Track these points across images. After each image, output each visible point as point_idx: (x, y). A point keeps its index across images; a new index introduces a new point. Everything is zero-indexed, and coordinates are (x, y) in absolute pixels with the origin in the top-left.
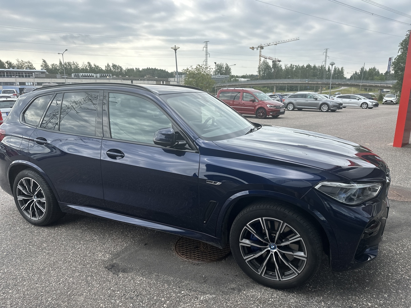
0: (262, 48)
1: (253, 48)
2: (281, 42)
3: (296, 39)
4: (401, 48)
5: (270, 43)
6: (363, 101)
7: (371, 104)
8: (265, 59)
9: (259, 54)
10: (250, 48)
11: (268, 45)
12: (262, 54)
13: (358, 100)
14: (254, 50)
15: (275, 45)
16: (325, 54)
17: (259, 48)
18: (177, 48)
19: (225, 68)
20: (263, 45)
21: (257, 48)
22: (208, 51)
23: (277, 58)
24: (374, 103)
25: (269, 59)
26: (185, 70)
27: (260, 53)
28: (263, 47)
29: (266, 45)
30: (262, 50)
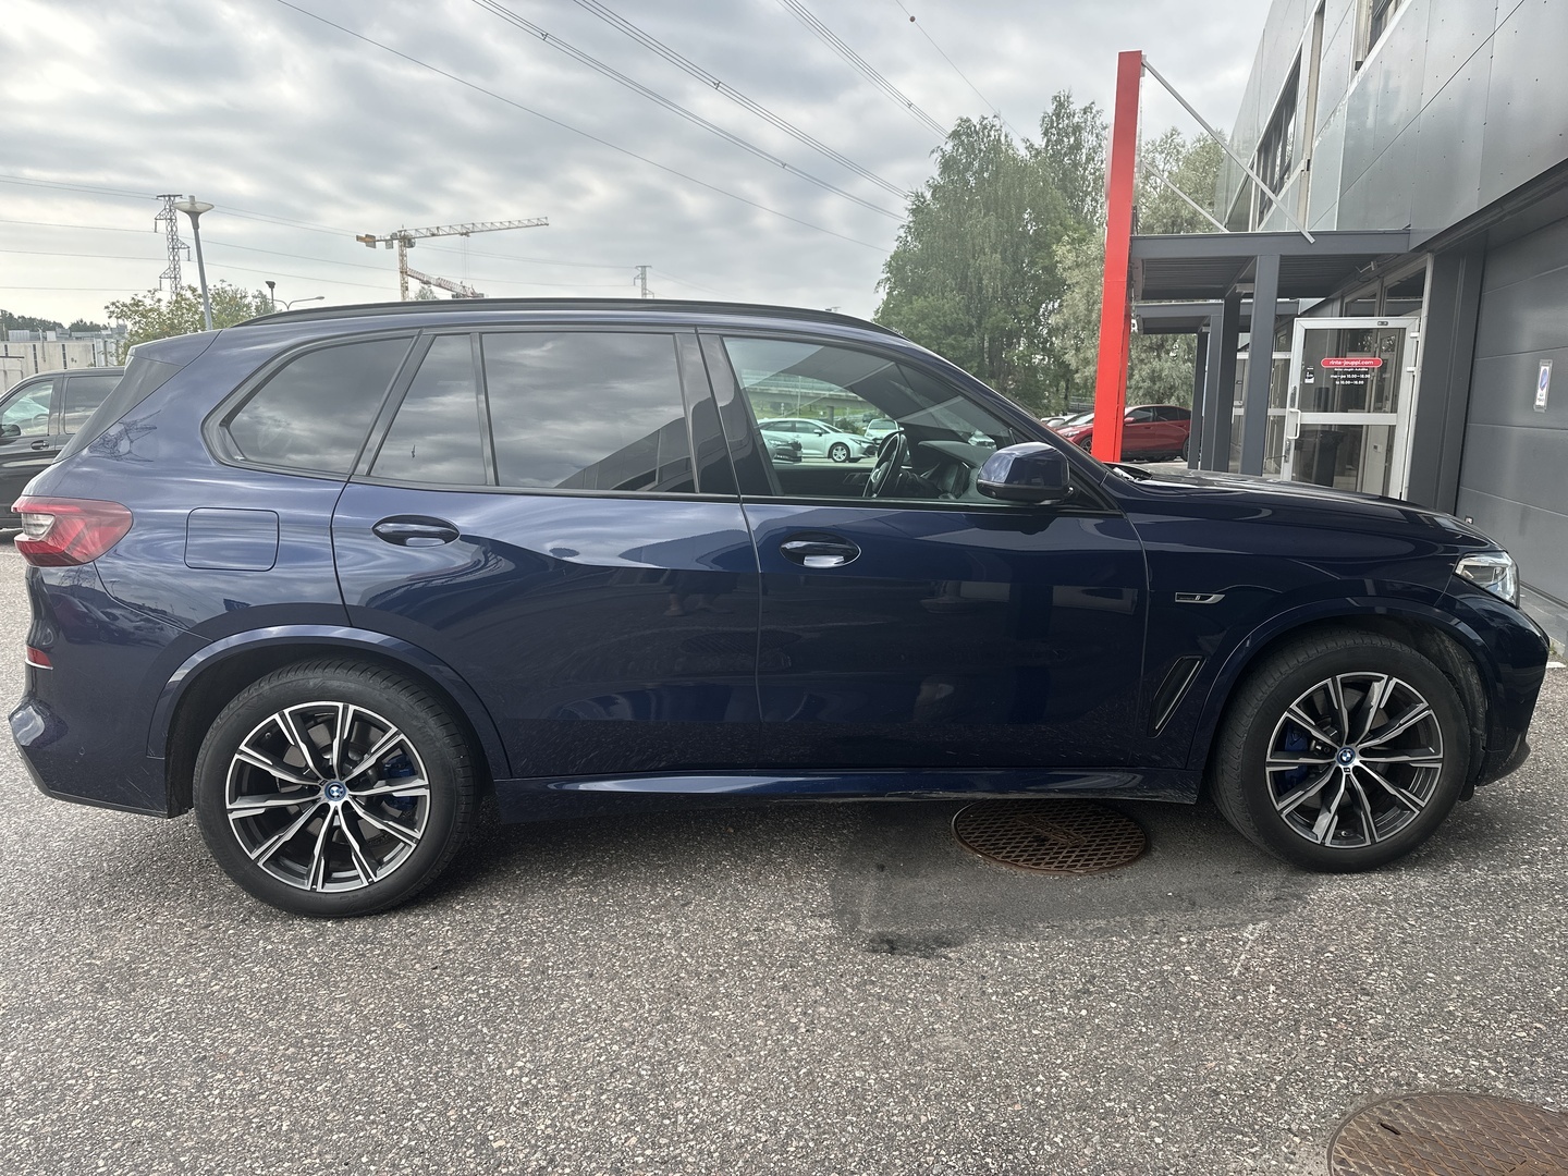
0: (407, 241)
1: (370, 241)
2: (480, 226)
3: (535, 222)
4: (888, 279)
5: (438, 228)
6: (833, 437)
7: (856, 446)
8: (426, 286)
9: (398, 265)
10: (358, 238)
11: (433, 235)
12: (411, 265)
13: (820, 435)
14: (375, 247)
15: (462, 234)
16: (639, 282)
17: (396, 242)
18: (199, 207)
19: (257, 308)
20: (413, 233)
21: (386, 241)
22: (179, 233)
23: (468, 285)
24: (865, 446)
25: (440, 286)
26: (124, 305)
27: (402, 261)
28: (409, 240)
29: (424, 231)
30: (409, 251)
